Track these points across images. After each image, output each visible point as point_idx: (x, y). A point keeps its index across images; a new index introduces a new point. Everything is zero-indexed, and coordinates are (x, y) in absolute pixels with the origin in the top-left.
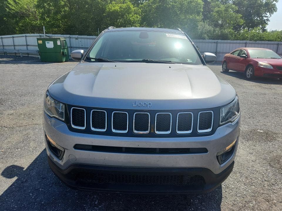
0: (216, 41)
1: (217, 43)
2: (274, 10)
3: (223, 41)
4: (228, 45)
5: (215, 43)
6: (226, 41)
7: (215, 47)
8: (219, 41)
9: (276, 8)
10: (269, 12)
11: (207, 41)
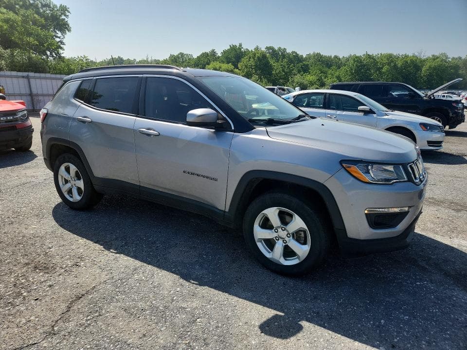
0: (25, 74)
1: (28, 77)
2: (66, 28)
3: (37, 75)
4: (49, 81)
5: (23, 77)
6: (43, 75)
7: (27, 86)
8: (31, 74)
9: (69, 26)
10: (61, 30)
11: (8, 73)
